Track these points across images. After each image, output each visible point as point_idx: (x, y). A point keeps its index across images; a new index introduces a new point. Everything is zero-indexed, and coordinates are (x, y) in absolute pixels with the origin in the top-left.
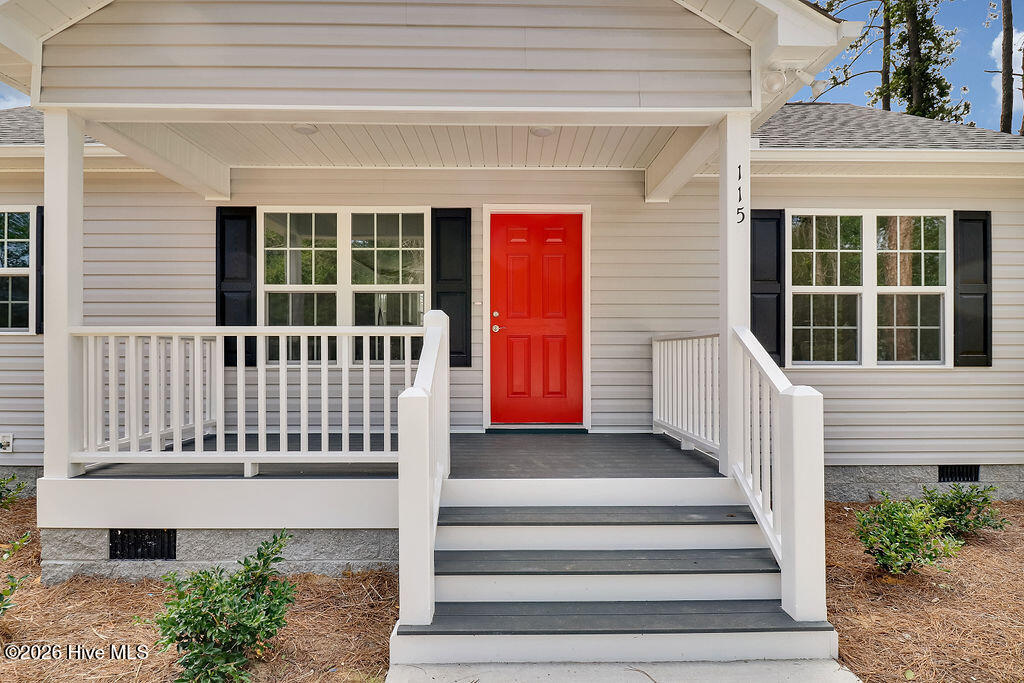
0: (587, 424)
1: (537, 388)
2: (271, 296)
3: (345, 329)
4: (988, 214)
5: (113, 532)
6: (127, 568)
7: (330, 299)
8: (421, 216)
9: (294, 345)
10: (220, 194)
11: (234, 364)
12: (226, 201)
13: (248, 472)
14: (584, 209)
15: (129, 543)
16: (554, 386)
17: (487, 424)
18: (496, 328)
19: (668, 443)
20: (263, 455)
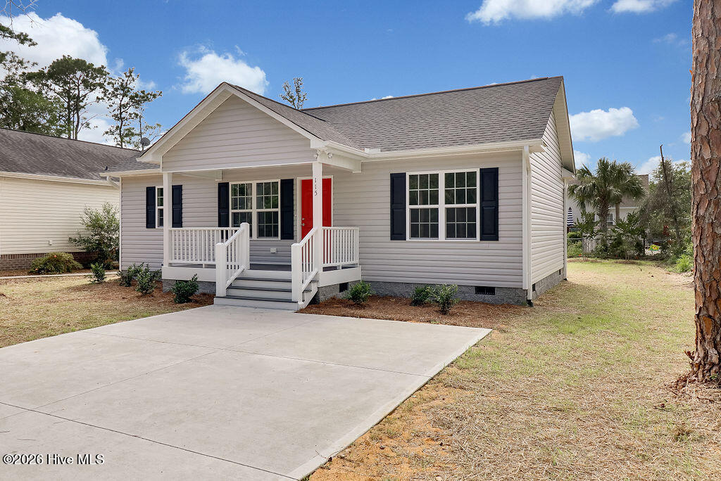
4: (497, 169)
7: (250, 215)
8: (277, 182)
10: (219, 179)
12: (221, 181)
13: (204, 267)
14: (332, 177)
18: (303, 225)
20: (207, 262)
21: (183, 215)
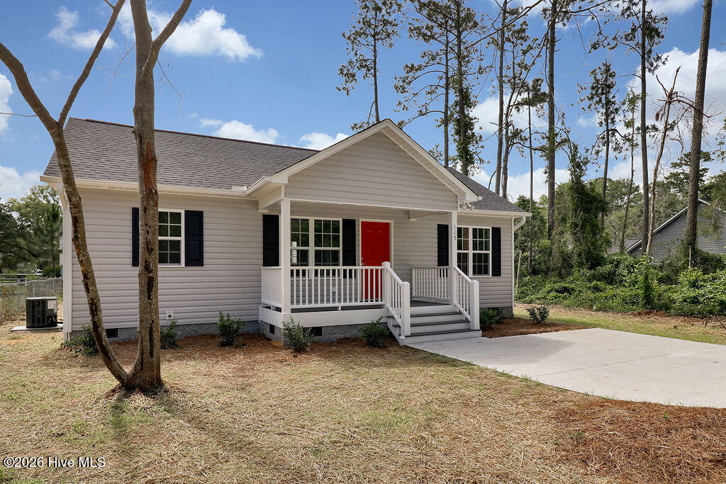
4: (500, 228)
7: (305, 253)
8: (338, 221)
12: (267, 212)
13: (340, 309)
14: (392, 222)
21: (205, 249)
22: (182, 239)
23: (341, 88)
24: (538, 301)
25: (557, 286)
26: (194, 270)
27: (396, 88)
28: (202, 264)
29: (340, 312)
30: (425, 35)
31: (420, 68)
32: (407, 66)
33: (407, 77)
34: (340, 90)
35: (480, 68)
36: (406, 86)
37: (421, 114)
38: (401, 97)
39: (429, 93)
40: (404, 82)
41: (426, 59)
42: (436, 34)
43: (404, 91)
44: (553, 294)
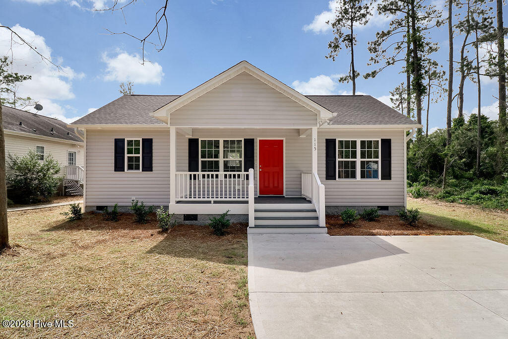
0: (284, 195)
1: (271, 185)
2: (202, 161)
3: (221, 173)
5: (184, 215)
6: (187, 222)
7: (217, 163)
8: (241, 141)
9: (208, 176)
10: (189, 135)
11: (196, 179)
12: (191, 137)
13: (212, 202)
14: (284, 139)
15: (188, 217)
16: (276, 185)
17: (258, 195)
18: (261, 170)
19: (305, 199)
20: (215, 199)
21: (153, 162)
22: (140, 155)
23: (328, 56)
24: (460, 201)
25: (483, 188)
26: (147, 174)
27: (370, 50)
28: (152, 170)
29: (212, 205)
30: (390, 10)
31: (389, 32)
32: (378, 34)
33: (378, 41)
34: (327, 58)
35: (438, 22)
36: (377, 47)
37: (389, 63)
38: (373, 55)
39: (397, 48)
40: (375, 44)
41: (394, 26)
42: (400, 6)
43: (375, 51)
44: (477, 195)
